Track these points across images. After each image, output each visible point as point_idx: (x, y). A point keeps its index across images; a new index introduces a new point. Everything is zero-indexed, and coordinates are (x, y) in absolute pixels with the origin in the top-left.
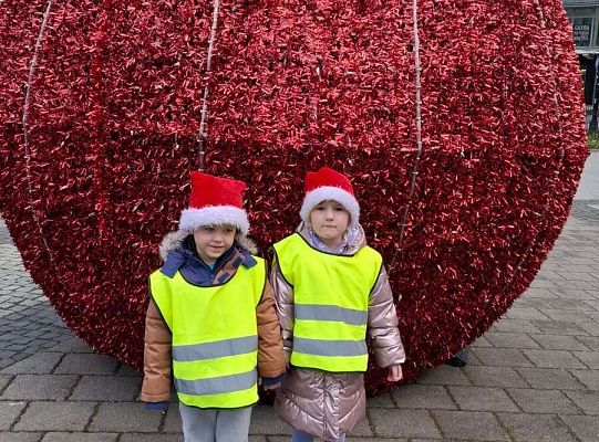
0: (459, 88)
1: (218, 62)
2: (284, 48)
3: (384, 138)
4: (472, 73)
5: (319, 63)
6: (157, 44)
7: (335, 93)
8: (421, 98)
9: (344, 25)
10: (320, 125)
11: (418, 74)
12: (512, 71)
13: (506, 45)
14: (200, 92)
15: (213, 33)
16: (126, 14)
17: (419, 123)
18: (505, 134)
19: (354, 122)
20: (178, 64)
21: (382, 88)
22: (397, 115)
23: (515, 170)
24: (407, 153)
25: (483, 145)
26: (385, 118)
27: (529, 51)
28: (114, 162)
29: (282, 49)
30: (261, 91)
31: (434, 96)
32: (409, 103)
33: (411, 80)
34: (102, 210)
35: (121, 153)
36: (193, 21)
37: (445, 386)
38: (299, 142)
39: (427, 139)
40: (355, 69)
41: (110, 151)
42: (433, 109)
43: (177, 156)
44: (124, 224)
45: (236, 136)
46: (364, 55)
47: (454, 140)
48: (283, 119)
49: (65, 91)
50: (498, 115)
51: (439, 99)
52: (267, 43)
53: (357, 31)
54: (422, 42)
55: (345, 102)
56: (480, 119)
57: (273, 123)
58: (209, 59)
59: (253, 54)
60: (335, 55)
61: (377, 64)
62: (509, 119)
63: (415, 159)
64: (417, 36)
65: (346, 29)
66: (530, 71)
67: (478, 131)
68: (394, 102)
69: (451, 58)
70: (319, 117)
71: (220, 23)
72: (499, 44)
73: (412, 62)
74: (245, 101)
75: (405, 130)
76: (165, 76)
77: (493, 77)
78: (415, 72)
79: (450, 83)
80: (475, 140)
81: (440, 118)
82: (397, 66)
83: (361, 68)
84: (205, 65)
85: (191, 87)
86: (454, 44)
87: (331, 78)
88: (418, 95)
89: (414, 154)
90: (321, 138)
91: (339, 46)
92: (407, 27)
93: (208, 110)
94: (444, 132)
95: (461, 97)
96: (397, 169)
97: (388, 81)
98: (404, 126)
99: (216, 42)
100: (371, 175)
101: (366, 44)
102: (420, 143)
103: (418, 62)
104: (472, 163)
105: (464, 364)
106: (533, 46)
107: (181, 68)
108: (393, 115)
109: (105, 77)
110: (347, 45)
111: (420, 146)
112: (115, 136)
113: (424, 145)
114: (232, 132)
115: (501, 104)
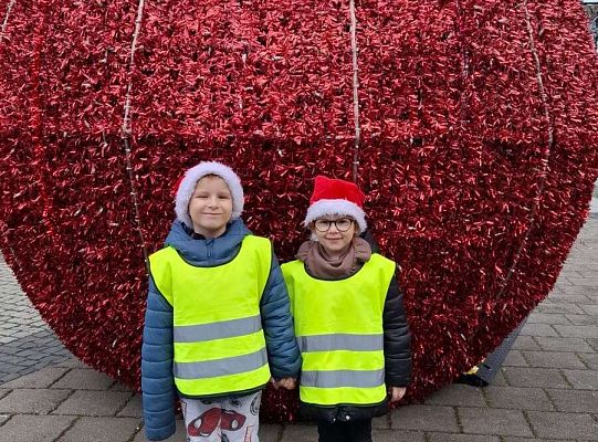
0: (405, 68)
1: (142, 56)
2: (209, 36)
3: (317, 126)
4: (420, 52)
5: (245, 50)
6: (86, 43)
7: (262, 81)
8: (359, 81)
9: (273, 9)
10: (245, 115)
11: (355, 55)
12: (472, 47)
13: (464, 19)
14: (125, 87)
15: (138, 26)
16: (62, 16)
17: (356, 107)
18: (468, 118)
19: (283, 110)
20: (104, 60)
21: (315, 73)
22: (332, 101)
23: (485, 158)
24: (344, 140)
25: (439, 131)
26: (318, 104)
27: (498, 25)
28: (54, 166)
29: (206, 37)
30: (185, 83)
31: (373, 79)
32: (345, 86)
33: (346, 62)
34: (49, 216)
35: (60, 157)
36: (120, 15)
37: (455, 407)
38: (223, 133)
39: (367, 126)
40: (283, 53)
41: (49, 155)
42: (373, 93)
43: (107, 155)
44: (69, 230)
45: (160, 131)
46: (295, 38)
47: (400, 125)
48: (206, 110)
49: (14, 98)
50: (456, 97)
51: (380, 82)
52: (192, 33)
53: (287, 14)
54: (359, 20)
55: (272, 89)
56: (434, 102)
57: (197, 115)
58: (133, 53)
59: (177, 45)
60: (263, 41)
61: (309, 48)
62: (470, 100)
63: (354, 147)
64: (353, 16)
65: (275, 12)
66: (497, 48)
67: (432, 114)
68: (327, 85)
69: (395, 36)
70: (244, 107)
71: (145, 16)
72: (454, 19)
73: (348, 43)
74: (168, 93)
75: (340, 116)
76: (93, 74)
77: (447, 55)
78: (351, 53)
79: (393, 63)
80: (428, 125)
81: (383, 102)
82: (330, 47)
83: (291, 52)
84: (130, 59)
85: (117, 83)
86: (399, 21)
87: (258, 64)
88: (355, 78)
89: (351, 143)
90: (246, 129)
91: (267, 31)
92: (343, 6)
93: (131, 105)
94: (387, 117)
95: (408, 79)
96: (334, 159)
97: (321, 64)
98: (340, 112)
99: (140, 35)
100: (306, 166)
101: (296, 27)
102: (358, 129)
103: (354, 43)
104: (427, 150)
105: (485, 384)
106: (503, 20)
107: (107, 64)
108: (327, 102)
109: (43, 80)
110: (276, 29)
111: (358, 134)
112: (53, 139)
113: (363, 132)
114: (156, 127)
115: (459, 84)
